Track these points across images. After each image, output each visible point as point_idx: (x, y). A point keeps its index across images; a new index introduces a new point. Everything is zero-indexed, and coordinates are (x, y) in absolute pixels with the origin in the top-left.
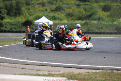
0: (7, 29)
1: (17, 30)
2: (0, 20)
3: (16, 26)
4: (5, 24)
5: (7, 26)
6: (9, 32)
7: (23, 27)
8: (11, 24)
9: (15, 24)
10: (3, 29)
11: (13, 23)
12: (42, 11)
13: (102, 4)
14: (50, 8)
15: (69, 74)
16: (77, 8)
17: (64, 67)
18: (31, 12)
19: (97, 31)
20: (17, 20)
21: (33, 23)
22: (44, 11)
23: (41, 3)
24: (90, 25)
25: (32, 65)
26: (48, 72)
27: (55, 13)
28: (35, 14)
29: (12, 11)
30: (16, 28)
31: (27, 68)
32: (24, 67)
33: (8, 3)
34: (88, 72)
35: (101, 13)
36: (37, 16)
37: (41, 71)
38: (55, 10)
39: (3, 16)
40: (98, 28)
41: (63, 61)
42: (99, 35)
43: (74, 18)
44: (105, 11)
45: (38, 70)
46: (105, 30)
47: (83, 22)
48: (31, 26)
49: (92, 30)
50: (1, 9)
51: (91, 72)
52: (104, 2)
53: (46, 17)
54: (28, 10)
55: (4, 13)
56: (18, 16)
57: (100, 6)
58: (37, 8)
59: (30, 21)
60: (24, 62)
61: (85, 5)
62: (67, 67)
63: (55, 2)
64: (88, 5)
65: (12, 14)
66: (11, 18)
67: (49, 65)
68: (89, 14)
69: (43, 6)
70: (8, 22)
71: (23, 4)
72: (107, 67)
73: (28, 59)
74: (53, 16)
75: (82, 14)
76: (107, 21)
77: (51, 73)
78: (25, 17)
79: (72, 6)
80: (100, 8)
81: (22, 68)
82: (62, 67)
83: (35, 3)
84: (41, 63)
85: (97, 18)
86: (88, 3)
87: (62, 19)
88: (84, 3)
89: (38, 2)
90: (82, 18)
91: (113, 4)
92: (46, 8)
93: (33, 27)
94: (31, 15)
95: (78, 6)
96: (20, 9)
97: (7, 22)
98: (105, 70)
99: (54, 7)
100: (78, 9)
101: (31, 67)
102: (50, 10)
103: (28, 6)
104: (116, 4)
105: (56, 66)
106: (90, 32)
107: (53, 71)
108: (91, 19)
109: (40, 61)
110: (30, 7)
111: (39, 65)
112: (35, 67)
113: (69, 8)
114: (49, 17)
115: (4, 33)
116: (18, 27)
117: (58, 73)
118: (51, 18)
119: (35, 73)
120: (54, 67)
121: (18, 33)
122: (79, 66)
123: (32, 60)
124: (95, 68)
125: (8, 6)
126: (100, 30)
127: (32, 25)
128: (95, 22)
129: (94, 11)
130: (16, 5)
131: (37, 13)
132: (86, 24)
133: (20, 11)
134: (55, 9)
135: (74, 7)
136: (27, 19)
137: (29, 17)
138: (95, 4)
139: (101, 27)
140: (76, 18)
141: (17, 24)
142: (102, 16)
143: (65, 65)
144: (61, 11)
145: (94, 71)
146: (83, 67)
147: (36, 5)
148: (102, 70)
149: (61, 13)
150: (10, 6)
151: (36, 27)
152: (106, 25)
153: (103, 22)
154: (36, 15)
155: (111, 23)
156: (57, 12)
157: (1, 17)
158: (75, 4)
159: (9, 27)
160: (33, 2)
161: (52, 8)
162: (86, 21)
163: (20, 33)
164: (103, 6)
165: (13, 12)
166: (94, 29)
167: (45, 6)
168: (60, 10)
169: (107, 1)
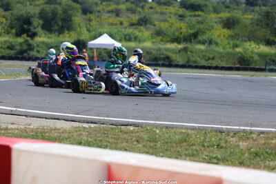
0: (39, 56)
2: (29, 38)
4: (38, 46)
8: (47, 46)
12: (113, 25)
13: (225, 15)
16: (178, 20)
18: (92, 26)
19: (204, 63)
22: (116, 25)
23: (114, 11)
24: (191, 52)
27: (135, 29)
29: (56, 23)
33: (48, 8)
35: (219, 33)
38: (137, 24)
39: (36, 30)
40: (207, 59)
42: (207, 71)
43: (164, 39)
44: (228, 28)
46: (219, 61)
47: (180, 46)
49: (195, 62)
50: (32, 19)
52: (229, 12)
54: (87, 22)
55: (36, 26)
56: (66, 32)
57: (220, 18)
58: (105, 19)
61: (195, 16)
63: (139, 9)
64: (199, 16)
65: (56, 27)
66: (53, 35)
68: (192, 32)
69: (117, 15)
70: (43, 43)
71: (77, 10)
75: (180, 31)
79: (170, 17)
80: (220, 23)
83: (103, 9)
86: (200, 13)
88: (193, 13)
90: (179, 40)
91: (246, 16)
92: (122, 19)
95: (180, 18)
96: (71, 21)
97: (40, 42)
99: (135, 18)
102: (128, 24)
103: (89, 15)
104: (250, 17)
106: (191, 64)
108: (196, 40)
110: (92, 16)
113: (164, 21)
125: (48, 13)
126: (210, 61)
128: (202, 47)
129: (201, 28)
130: (63, 13)
131: (104, 28)
132: (185, 49)
133: (70, 23)
134: (136, 22)
135: (174, 20)
136: (78, 38)
138: (213, 15)
139: (211, 56)
140: (169, 39)
144: (148, 25)
147: (104, 14)
149: (148, 29)
150: (53, 13)
152: (221, 53)
153: (217, 49)
155: (230, 50)
156: (140, 27)
157: (31, 32)
158: (176, 14)
160: (100, 8)
161: (132, 20)
162: (186, 45)
164: (225, 18)
165: (58, 25)
166: (199, 59)
168: (146, 24)
169: (235, 11)
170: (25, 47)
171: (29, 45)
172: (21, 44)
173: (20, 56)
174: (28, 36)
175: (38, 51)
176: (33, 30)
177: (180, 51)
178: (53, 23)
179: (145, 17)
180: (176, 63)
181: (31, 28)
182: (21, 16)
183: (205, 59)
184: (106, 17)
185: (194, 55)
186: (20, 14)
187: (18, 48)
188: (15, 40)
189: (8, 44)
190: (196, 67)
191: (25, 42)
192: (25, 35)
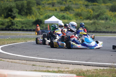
0: (18, 28)
1: (28, 29)
2: (12, 19)
3: (27, 24)
4: (17, 23)
5: (18, 25)
6: (20, 30)
7: (33, 26)
8: (22, 23)
9: (26, 23)
10: (14, 28)
11: (24, 22)
12: (52, 11)
13: (110, 4)
14: (59, 8)
15: (78, 71)
16: (85, 8)
17: (73, 64)
18: (42, 12)
19: (104, 30)
20: (28, 19)
21: (43, 22)
22: (53, 11)
23: (51, 3)
24: (97, 24)
25: (42, 62)
26: (57, 69)
27: (64, 12)
28: (45, 13)
29: (23, 10)
30: (27, 27)
31: (37, 65)
32: (34, 64)
33: (19, 3)
34: (96, 69)
35: (109, 14)
36: (47, 16)
37: (51, 68)
38: (64, 10)
39: (15, 15)
40: (106, 28)
41: (72, 59)
43: (82, 18)
44: (112, 11)
45: (48, 67)
46: (112, 29)
47: (91, 22)
48: (41, 25)
49: (100, 30)
50: (13, 9)
51: (99, 70)
52: (111, 3)
53: (55, 16)
54: (39, 10)
55: (15, 12)
56: (29, 15)
57: (107, 6)
58: (47, 8)
59: (40, 20)
60: (34, 59)
61: (94, 5)
62: (76, 65)
63: (64, 2)
64: (95, 5)
65: (23, 13)
66: (22, 17)
67: (58, 62)
68: (97, 14)
69: (53, 6)
70: (19, 21)
71: (34, 4)
72: (114, 64)
73: (38, 56)
74: (62, 15)
76: (114, 21)
77: (60, 69)
78: (35, 16)
79: (81, 6)
80: (107, 8)
81: (33, 65)
82: (71, 64)
83: (45, 3)
84: (51, 61)
85: (105, 18)
86: (96, 3)
87: (71, 18)
88: (93, 4)
89: (49, 2)
90: (90, 18)
92: (56, 8)
93: (43, 26)
94: (41, 15)
95: (86, 6)
96: (31, 9)
97: (18, 21)
98: (112, 67)
99: (63, 7)
100: (87, 10)
101: (41, 64)
102: (60, 10)
105: (65, 63)
106: (98, 31)
107: (62, 68)
108: (99, 18)
109: (50, 58)
110: (40, 7)
111: (49, 62)
112: (45, 64)
113: (78, 8)
114: (59, 16)
115: (16, 32)
116: (29, 26)
117: (67, 70)
118: (60, 18)
119: (45, 70)
120: (63, 64)
121: (29, 32)
122: (88, 63)
123: (42, 58)
124: (102, 65)
125: (19, 6)
126: (108, 29)
127: (43, 24)
128: (103, 22)
129: (101, 11)
130: (27, 5)
131: (47, 13)
132: (94, 23)
133: (31, 10)
135: (83, 7)
136: (37, 18)
137: (39, 16)
138: (103, 5)
139: (108, 26)
140: (85, 18)
141: (28, 23)
142: (110, 16)
143: (74, 62)
144: (70, 11)
145: (102, 68)
146: (91, 65)
147: (46, 5)
148: (110, 67)
149: (70, 13)
150: (22, 6)
151: (46, 26)
152: (113, 24)
153: (111, 22)
154: (45, 15)
156: (66, 12)
157: (12, 16)
158: (83, 5)
159: (21, 26)
160: (43, 2)
161: (61, 8)
162: (94, 21)
163: (30, 32)
164: (110, 6)
165: (24, 12)
166: (101, 28)
167: (55, 6)
168: (69, 10)
169: (114, 2)
170: (10, 24)
171: (12, 23)
172: (8, 22)
173: (8, 29)
174: (12, 18)
175: (17, 26)
176: (13, 15)
177: (91, 24)
178: (22, 10)
179: (68, 6)
180: (90, 30)
181: (12, 14)
182: (8, 7)
183: (105, 28)
184: (47, 7)
185: (99, 26)
186: (7, 6)
187: (6, 24)
188: (4, 20)
189: (1, 23)
190: (101, 32)
191: (10, 21)
192: (10, 18)
